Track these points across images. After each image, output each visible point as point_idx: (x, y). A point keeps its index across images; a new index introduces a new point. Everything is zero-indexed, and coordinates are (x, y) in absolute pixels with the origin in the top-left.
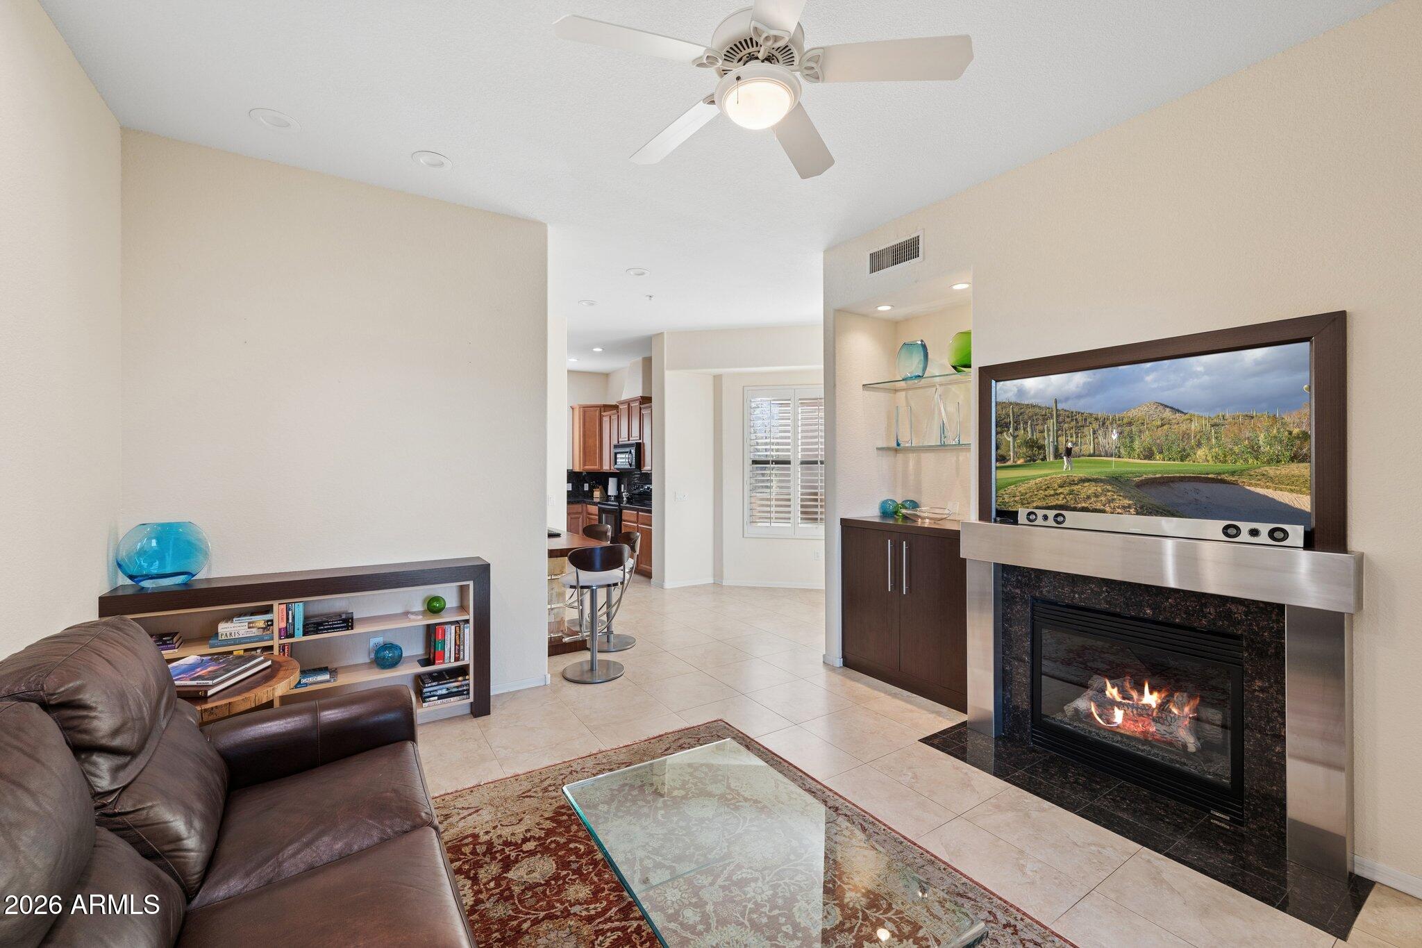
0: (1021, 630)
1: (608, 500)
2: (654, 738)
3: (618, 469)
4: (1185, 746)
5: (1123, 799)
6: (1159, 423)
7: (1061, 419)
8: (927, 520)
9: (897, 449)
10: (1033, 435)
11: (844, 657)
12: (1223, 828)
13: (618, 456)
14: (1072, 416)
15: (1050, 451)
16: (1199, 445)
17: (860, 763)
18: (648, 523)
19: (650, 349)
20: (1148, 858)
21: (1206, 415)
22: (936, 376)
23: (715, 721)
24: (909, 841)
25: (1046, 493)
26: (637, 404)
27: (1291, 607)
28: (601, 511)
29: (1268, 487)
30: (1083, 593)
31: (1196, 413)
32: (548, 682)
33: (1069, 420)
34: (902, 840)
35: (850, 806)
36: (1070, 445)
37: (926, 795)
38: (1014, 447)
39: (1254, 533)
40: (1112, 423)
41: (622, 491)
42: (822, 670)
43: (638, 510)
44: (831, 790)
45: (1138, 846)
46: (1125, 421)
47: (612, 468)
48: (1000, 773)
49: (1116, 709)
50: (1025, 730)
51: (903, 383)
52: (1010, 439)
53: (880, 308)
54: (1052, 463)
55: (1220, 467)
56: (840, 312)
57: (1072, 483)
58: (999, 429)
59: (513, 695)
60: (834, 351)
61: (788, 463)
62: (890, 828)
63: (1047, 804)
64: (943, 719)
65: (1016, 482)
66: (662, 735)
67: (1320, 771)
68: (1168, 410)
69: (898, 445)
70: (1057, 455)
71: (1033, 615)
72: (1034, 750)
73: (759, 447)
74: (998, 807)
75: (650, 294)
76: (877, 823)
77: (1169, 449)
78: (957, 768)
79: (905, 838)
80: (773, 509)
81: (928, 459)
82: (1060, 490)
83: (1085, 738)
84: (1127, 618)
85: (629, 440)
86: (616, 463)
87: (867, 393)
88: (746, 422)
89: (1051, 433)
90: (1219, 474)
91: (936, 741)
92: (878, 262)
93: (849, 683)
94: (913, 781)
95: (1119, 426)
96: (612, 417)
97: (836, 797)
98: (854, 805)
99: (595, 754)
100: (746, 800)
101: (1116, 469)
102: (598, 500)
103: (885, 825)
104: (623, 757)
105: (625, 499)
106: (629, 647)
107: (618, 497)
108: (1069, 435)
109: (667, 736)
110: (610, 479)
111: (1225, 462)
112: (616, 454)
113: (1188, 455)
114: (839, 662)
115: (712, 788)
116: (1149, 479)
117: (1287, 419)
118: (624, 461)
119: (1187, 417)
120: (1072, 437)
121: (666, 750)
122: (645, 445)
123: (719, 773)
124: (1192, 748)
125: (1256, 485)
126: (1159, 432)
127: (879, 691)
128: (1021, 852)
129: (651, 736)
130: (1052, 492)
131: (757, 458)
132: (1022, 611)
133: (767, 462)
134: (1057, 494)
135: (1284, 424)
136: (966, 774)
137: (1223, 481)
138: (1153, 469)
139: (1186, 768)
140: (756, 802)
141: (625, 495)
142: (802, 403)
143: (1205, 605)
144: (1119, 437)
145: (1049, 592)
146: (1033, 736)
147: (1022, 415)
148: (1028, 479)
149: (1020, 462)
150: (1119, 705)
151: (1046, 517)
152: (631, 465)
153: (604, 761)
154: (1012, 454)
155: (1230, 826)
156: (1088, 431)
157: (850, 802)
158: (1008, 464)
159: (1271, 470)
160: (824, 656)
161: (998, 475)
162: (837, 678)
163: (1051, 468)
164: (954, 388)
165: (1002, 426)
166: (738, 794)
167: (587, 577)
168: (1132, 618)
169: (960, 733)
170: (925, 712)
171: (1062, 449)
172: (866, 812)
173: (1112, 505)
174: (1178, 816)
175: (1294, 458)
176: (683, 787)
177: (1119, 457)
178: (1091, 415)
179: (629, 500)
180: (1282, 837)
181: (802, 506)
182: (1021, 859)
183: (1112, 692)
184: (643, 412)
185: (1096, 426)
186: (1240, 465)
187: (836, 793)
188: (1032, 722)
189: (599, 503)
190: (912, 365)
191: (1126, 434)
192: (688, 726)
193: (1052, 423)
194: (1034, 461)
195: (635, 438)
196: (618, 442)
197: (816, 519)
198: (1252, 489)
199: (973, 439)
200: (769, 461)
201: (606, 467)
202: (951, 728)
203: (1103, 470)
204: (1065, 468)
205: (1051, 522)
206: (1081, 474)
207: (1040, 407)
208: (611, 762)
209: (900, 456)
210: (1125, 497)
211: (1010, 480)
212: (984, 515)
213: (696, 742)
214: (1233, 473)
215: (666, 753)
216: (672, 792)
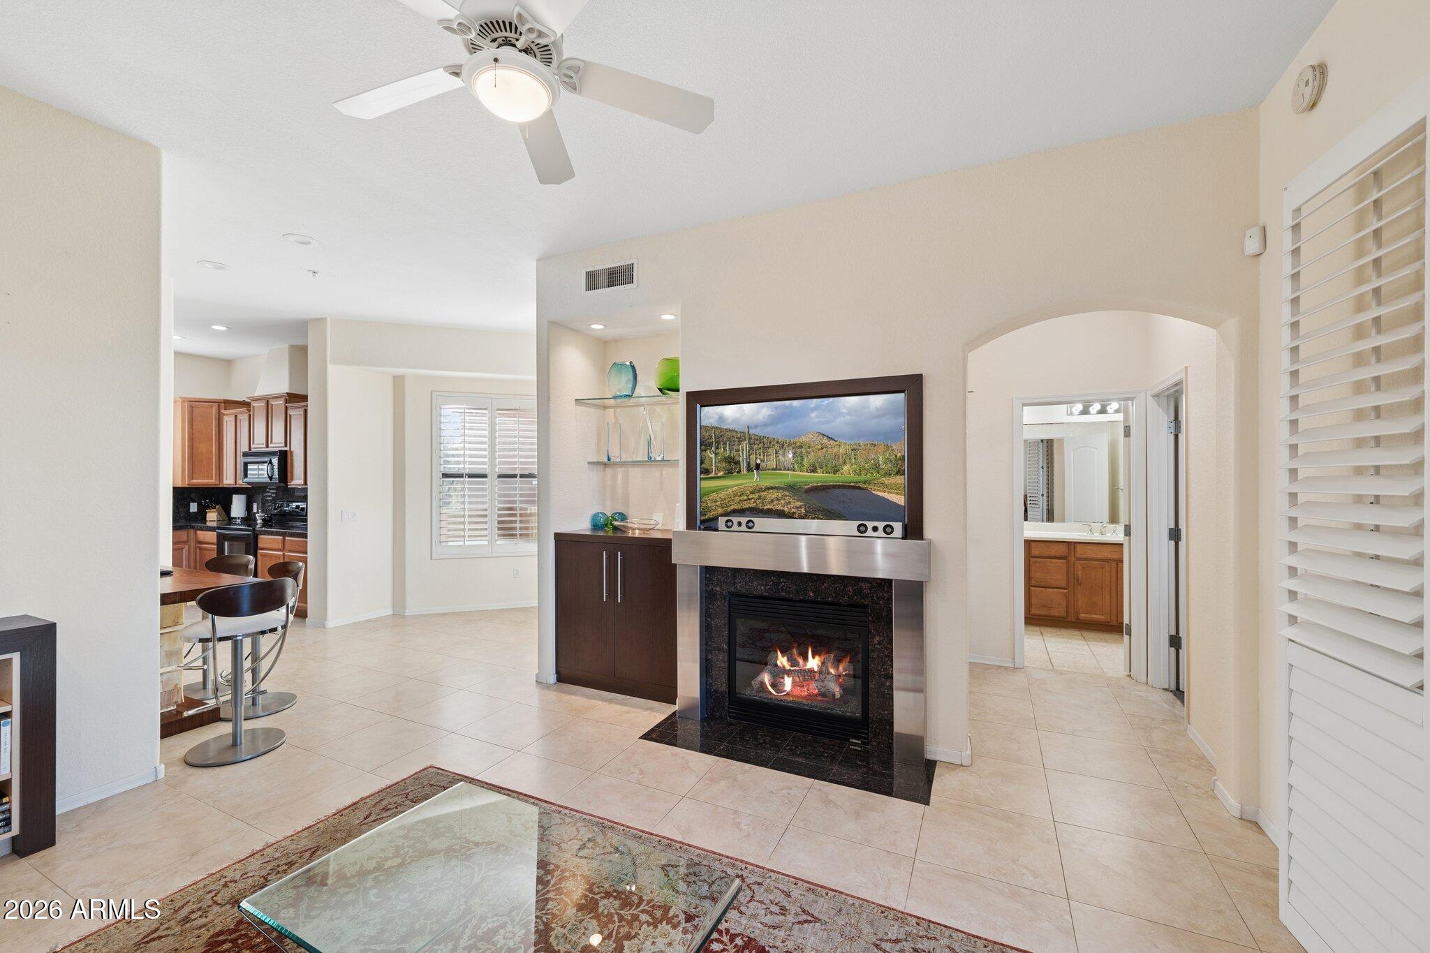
0: (720, 621)
1: (230, 524)
2: (346, 809)
3: (248, 483)
4: (834, 695)
5: (796, 747)
6: (820, 447)
7: (752, 441)
8: (637, 531)
9: (607, 464)
10: (730, 453)
11: (558, 672)
12: (857, 750)
13: (250, 466)
14: (760, 439)
15: (744, 465)
16: (845, 463)
17: (590, 773)
18: (302, 550)
19: (306, 336)
20: (819, 787)
21: (849, 442)
22: (642, 397)
23: (424, 770)
24: (647, 833)
25: (741, 498)
26: (282, 402)
27: (897, 580)
28: (221, 539)
29: (884, 492)
30: (766, 585)
31: (843, 441)
32: (161, 775)
33: (758, 442)
34: (641, 834)
35: (588, 817)
36: (758, 461)
37: (654, 786)
38: (716, 462)
39: (875, 529)
40: (788, 446)
41: (255, 510)
42: (534, 690)
43: (284, 535)
44: (566, 808)
45: (812, 780)
46: (798, 444)
47: (239, 481)
48: (706, 749)
49: (786, 677)
50: (724, 708)
51: (612, 401)
52: (713, 456)
53: (593, 326)
54: (746, 475)
55: (857, 478)
56: (554, 324)
57: (760, 490)
58: (703, 447)
59: (98, 807)
60: (548, 363)
61: (485, 476)
62: (627, 827)
63: (748, 766)
64: (654, 713)
65: (716, 491)
66: (357, 802)
67: (911, 695)
68: (825, 438)
69: (609, 459)
70: (749, 469)
71: (729, 608)
72: (730, 724)
73: (449, 459)
74: (712, 780)
75: (315, 270)
76: (615, 825)
77: (826, 466)
78: (676, 755)
79: (643, 831)
80: (467, 526)
81: (635, 473)
82: (752, 496)
83: (767, 704)
84: (795, 601)
85: (267, 447)
86: (246, 475)
87: (579, 408)
88: (434, 430)
89: (745, 452)
90: (857, 483)
91: (654, 735)
92: (594, 281)
93: (567, 698)
94: (641, 776)
95: (793, 448)
96: (239, 417)
97: (573, 813)
98: (591, 815)
99: (260, 851)
100: (477, 845)
101: (793, 480)
102: (215, 524)
103: (623, 825)
104: (305, 843)
105: (259, 521)
106: (287, 706)
107: (249, 519)
108: (758, 453)
109: (364, 801)
110: (234, 496)
111: (860, 474)
112: (246, 464)
113: (838, 470)
114: (552, 678)
115: (434, 844)
116: (813, 487)
117: (894, 447)
118: (260, 473)
119: (837, 443)
120: (760, 455)
121: (365, 818)
122: (294, 454)
123: (440, 825)
124: (838, 696)
125: (878, 490)
126: (820, 454)
127: (595, 699)
128: (736, 812)
129: (341, 807)
130: (745, 498)
131: (448, 471)
132: (721, 606)
133: (461, 476)
134: (749, 499)
135: (893, 450)
136: (684, 758)
137: (859, 488)
138: (816, 480)
139: (834, 711)
140: (489, 843)
141: (259, 518)
142: (499, 414)
143: (845, 586)
144: (793, 457)
145: (741, 587)
146: (730, 712)
147: (721, 437)
148: (727, 487)
149: (721, 474)
150: (789, 673)
151: (740, 524)
152: (271, 478)
153: (277, 855)
154: (714, 468)
155: (861, 747)
156: (772, 451)
157: (587, 814)
158: (711, 475)
159: (886, 480)
160: (537, 675)
161: (703, 485)
162: (552, 695)
163: (744, 479)
164: (658, 409)
165: (706, 445)
166: (468, 841)
167: (226, 625)
168: (801, 601)
169: (672, 723)
170: (640, 711)
171: (753, 465)
172: (604, 819)
173: (789, 506)
174: (832, 749)
175: (898, 473)
176: (397, 854)
177: (794, 471)
178: (774, 439)
179: (266, 522)
180: (890, 746)
181: (499, 522)
182: (737, 818)
183: (782, 661)
184: (290, 412)
185: (777, 447)
186: (869, 477)
187: (572, 810)
188: (729, 700)
189: (218, 528)
190: (621, 384)
191: (798, 454)
192: (389, 783)
193: (745, 444)
194: (732, 473)
195: (278, 442)
196: (250, 450)
197: (515, 535)
198: (876, 493)
199: (680, 455)
200: (463, 474)
201: (228, 481)
202: (664, 720)
203: (783, 480)
204: (755, 479)
205: (744, 528)
206: (767, 483)
207: (736, 432)
208: (288, 854)
209: (609, 470)
210: (798, 500)
211: (712, 489)
212: (691, 524)
213: (404, 799)
214: (865, 482)
215: (366, 822)
216: (384, 865)
